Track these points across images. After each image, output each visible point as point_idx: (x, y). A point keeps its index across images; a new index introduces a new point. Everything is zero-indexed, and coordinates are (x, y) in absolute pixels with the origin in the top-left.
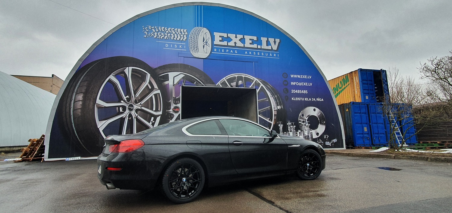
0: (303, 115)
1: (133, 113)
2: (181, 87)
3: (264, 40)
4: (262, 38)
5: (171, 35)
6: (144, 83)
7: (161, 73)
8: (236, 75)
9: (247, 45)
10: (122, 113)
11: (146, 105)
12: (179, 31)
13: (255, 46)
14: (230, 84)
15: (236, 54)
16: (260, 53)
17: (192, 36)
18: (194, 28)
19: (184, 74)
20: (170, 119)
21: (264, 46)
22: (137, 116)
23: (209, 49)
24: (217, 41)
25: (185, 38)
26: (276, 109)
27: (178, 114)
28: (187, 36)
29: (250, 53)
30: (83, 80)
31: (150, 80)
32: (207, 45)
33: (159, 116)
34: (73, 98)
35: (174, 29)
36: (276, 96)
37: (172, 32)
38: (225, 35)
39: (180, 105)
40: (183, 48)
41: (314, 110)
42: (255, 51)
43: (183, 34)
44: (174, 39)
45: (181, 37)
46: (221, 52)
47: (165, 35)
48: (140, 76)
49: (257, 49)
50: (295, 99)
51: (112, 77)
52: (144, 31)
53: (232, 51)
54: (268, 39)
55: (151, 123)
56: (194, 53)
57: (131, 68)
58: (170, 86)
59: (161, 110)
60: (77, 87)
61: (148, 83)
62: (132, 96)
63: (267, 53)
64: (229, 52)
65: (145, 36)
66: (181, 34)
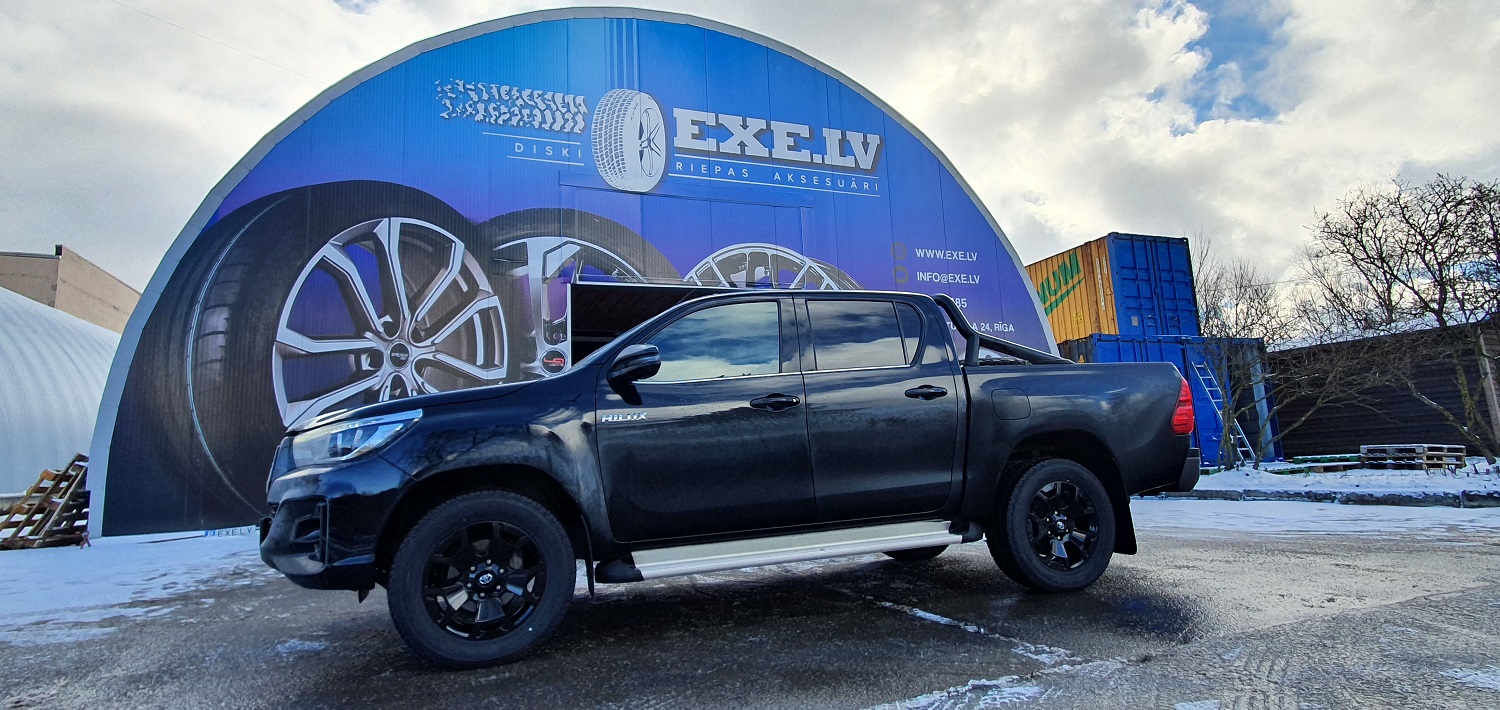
1: (409, 373)
2: (569, 285)
3: (832, 136)
4: (826, 132)
5: (531, 112)
6: (443, 273)
7: (500, 238)
9: (781, 151)
10: (369, 374)
11: (453, 346)
13: (804, 156)
14: (728, 278)
15: (746, 180)
16: (822, 178)
17: (603, 116)
18: (610, 93)
19: (578, 244)
21: (833, 157)
22: (423, 383)
23: (660, 163)
25: (581, 124)
28: (587, 118)
29: (790, 177)
30: (228, 263)
31: (463, 264)
32: (652, 149)
33: (495, 382)
34: (194, 323)
35: (544, 94)
37: (536, 104)
38: (709, 119)
39: (565, 347)
40: (572, 157)
42: (804, 173)
43: (573, 109)
44: (543, 126)
45: (565, 121)
46: (697, 172)
47: (513, 114)
49: (811, 164)
51: (330, 252)
52: (441, 99)
53: (731, 172)
56: (609, 174)
57: (397, 222)
58: (531, 284)
59: (502, 364)
60: (206, 285)
61: (459, 273)
62: (404, 318)
63: (841, 177)
64: (723, 174)
65: (445, 115)
66: (565, 110)
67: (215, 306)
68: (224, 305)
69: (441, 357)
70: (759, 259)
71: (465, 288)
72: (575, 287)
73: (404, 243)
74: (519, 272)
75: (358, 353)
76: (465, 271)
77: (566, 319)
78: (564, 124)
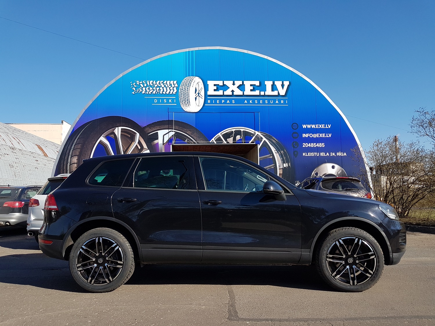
0: (317, 174)
3: (269, 84)
4: (266, 83)
5: (159, 89)
6: (133, 143)
7: (150, 131)
8: (233, 129)
9: (248, 92)
12: (168, 82)
13: (257, 93)
14: (226, 140)
15: (234, 104)
16: (264, 101)
17: (183, 87)
18: (185, 78)
19: (174, 132)
21: (269, 92)
23: (202, 101)
24: (211, 92)
25: (175, 91)
26: (282, 167)
28: (178, 88)
29: (251, 102)
30: (77, 144)
31: (139, 140)
32: (199, 96)
34: (69, 161)
35: (164, 82)
36: (282, 152)
37: (161, 85)
38: (220, 83)
40: (173, 102)
41: (333, 167)
42: (256, 99)
43: (173, 86)
44: (163, 93)
45: (171, 90)
46: (216, 103)
47: (154, 90)
48: (129, 136)
49: (260, 96)
50: (307, 154)
51: (103, 139)
52: (132, 88)
53: (228, 102)
54: (274, 83)
56: (185, 107)
57: (120, 128)
58: (159, 145)
60: (72, 150)
61: (138, 143)
63: (272, 99)
64: (225, 103)
65: (133, 93)
66: (170, 87)
67: (74, 156)
68: (77, 155)
70: (238, 133)
71: (139, 148)
72: (173, 146)
73: (122, 135)
74: (156, 142)
78: (170, 91)
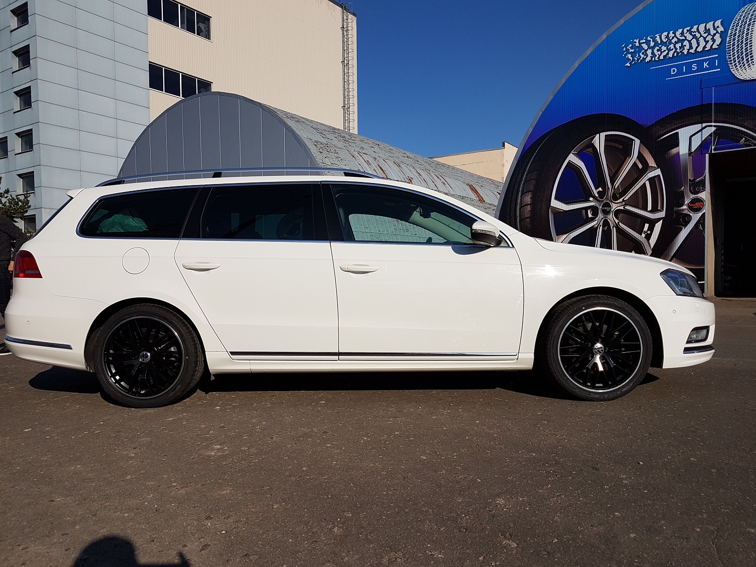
1: (611, 217)
2: (707, 155)
6: (628, 159)
7: (662, 133)
10: (592, 220)
11: (633, 202)
12: (702, 27)
17: (736, 30)
18: (743, 9)
19: (715, 126)
20: (683, 225)
22: (618, 223)
25: (718, 41)
27: (701, 214)
28: (723, 35)
30: (530, 171)
31: (639, 153)
33: (658, 220)
34: (519, 201)
35: (691, 29)
37: (686, 37)
39: (705, 195)
40: (712, 66)
43: (713, 32)
44: (690, 51)
45: (707, 42)
47: (669, 50)
48: (621, 147)
51: (572, 158)
52: (626, 55)
55: (643, 235)
56: (740, 71)
57: (603, 135)
58: (681, 158)
59: (663, 208)
60: (523, 182)
61: (638, 158)
62: (608, 188)
65: (628, 64)
66: (706, 35)
67: (527, 192)
68: (530, 191)
69: (628, 208)
71: (640, 166)
72: (711, 155)
73: (607, 146)
74: (674, 151)
75: (586, 209)
76: (641, 157)
77: (705, 177)
78: (706, 45)
